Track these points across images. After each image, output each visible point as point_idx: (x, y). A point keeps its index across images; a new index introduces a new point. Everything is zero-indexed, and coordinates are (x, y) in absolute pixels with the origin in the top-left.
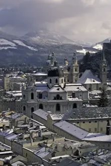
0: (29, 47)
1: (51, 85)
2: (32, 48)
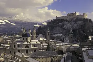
0: (12, 23)
1: (23, 41)
2: (13, 24)
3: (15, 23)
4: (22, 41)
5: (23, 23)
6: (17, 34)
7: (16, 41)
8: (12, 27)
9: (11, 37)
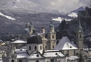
0: (7, 17)
2: (10, 18)
3: (14, 15)
4: (27, 53)
5: (29, 15)
6: (18, 37)
7: (15, 52)
8: (8, 24)
9: (6, 45)
